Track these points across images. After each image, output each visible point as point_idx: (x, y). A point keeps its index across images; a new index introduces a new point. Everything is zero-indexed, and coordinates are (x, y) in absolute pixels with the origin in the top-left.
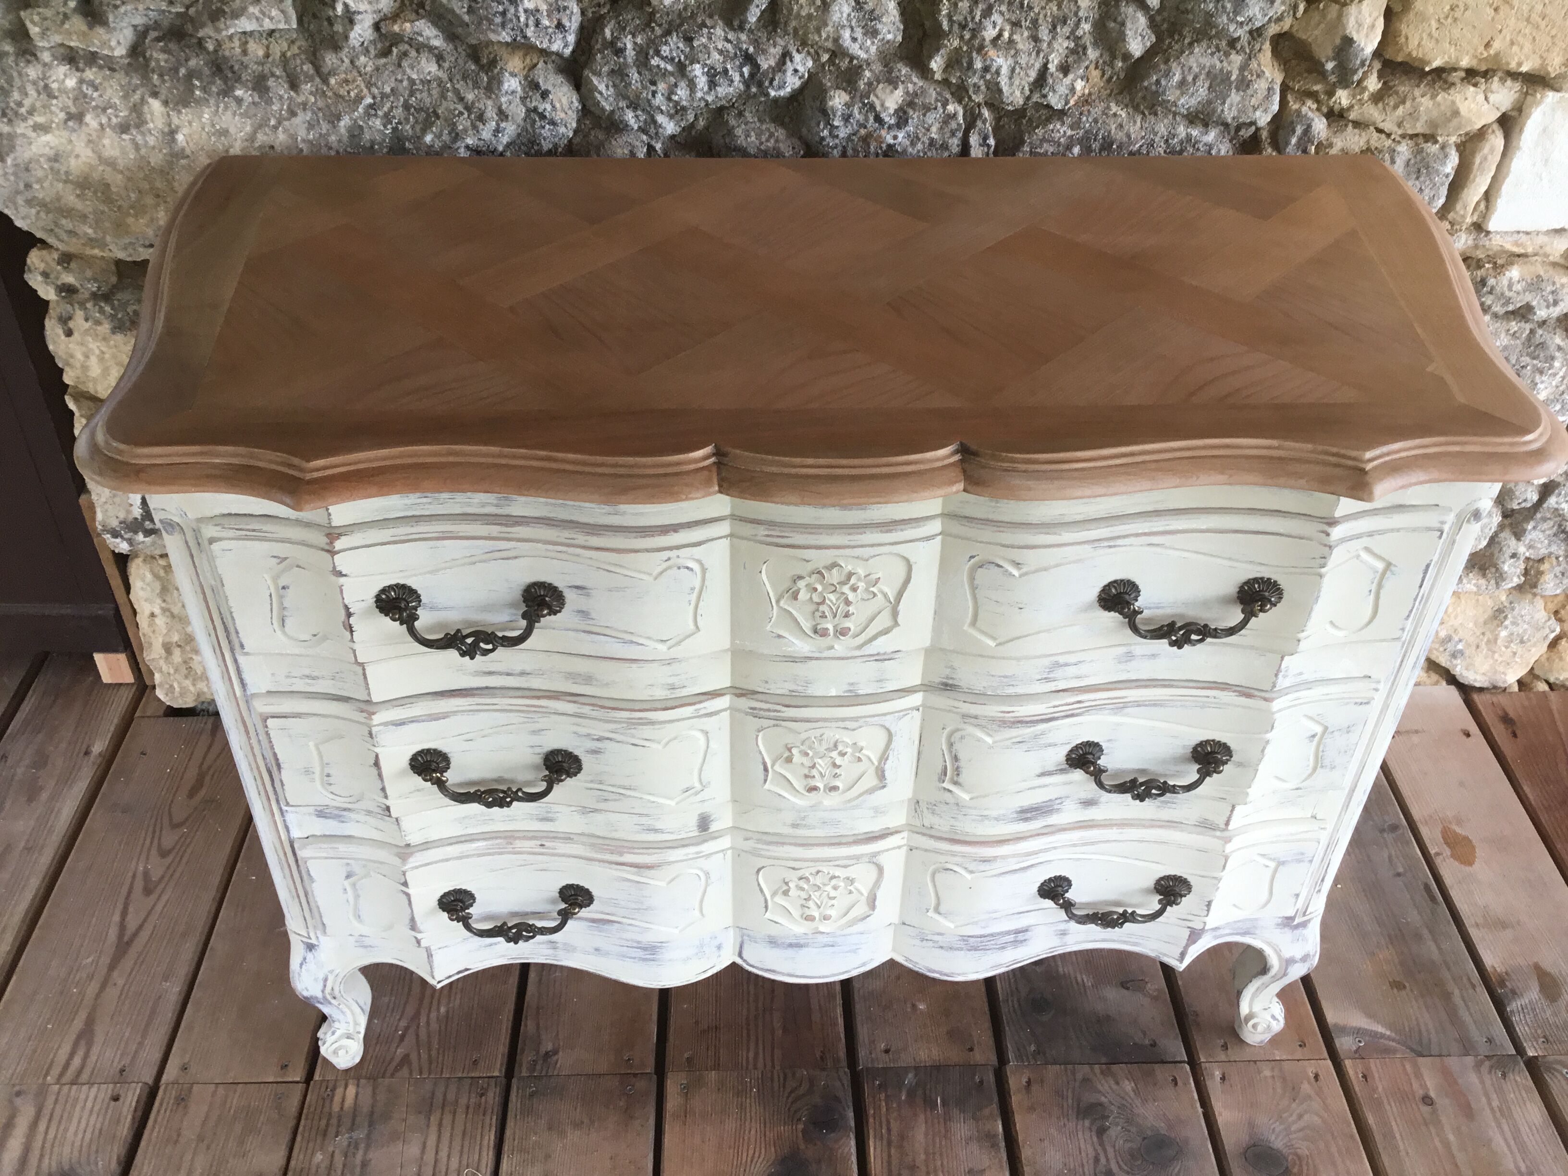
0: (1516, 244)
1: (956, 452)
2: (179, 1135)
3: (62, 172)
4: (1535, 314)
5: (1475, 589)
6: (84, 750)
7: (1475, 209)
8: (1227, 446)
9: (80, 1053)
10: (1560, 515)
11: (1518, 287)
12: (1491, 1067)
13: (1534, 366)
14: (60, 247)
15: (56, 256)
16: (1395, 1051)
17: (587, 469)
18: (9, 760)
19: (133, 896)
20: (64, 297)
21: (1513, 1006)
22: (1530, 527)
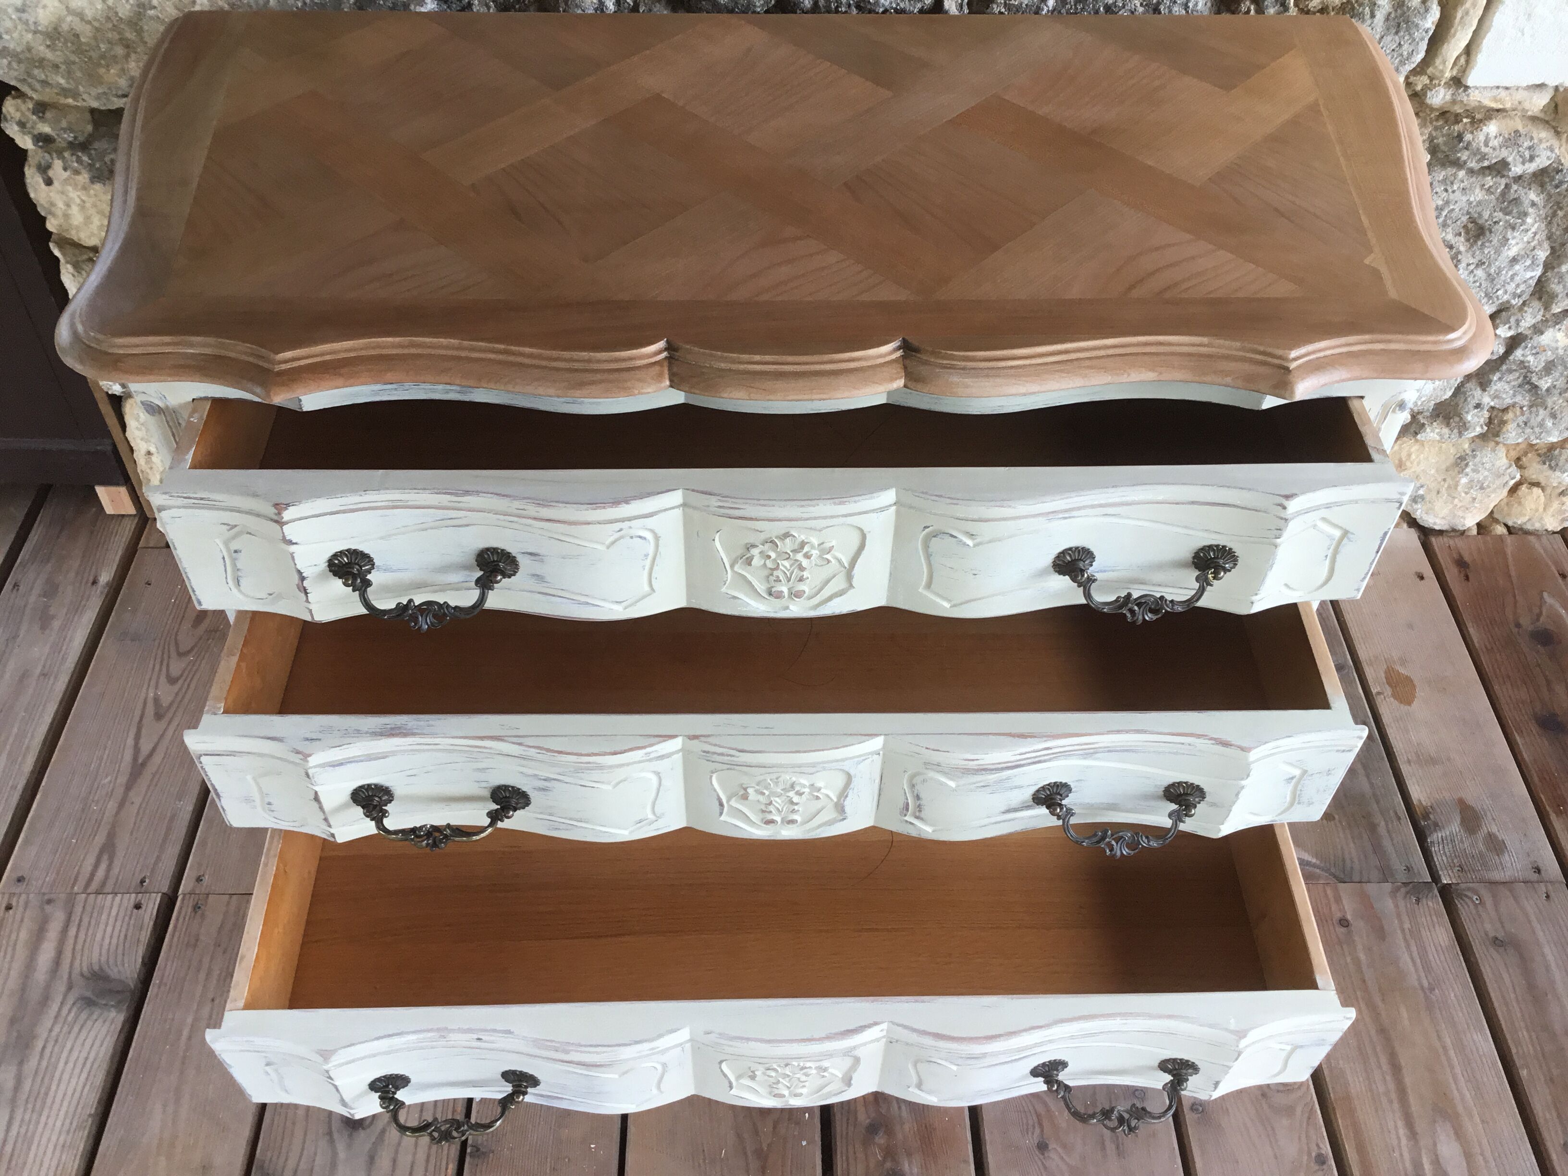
0: (1495, 99)
1: (899, 348)
2: (197, 940)
3: (31, 22)
4: (1510, 170)
5: (1438, 438)
6: (91, 579)
7: (1455, 63)
8: (1161, 344)
9: (103, 867)
10: (1525, 367)
11: (1494, 143)
12: (1407, 893)
13: (1506, 221)
14: (34, 96)
15: (31, 106)
16: (1318, 877)
17: (544, 363)
18: (21, 588)
19: (144, 721)
20: (41, 147)
21: (1434, 837)
22: (1495, 378)
